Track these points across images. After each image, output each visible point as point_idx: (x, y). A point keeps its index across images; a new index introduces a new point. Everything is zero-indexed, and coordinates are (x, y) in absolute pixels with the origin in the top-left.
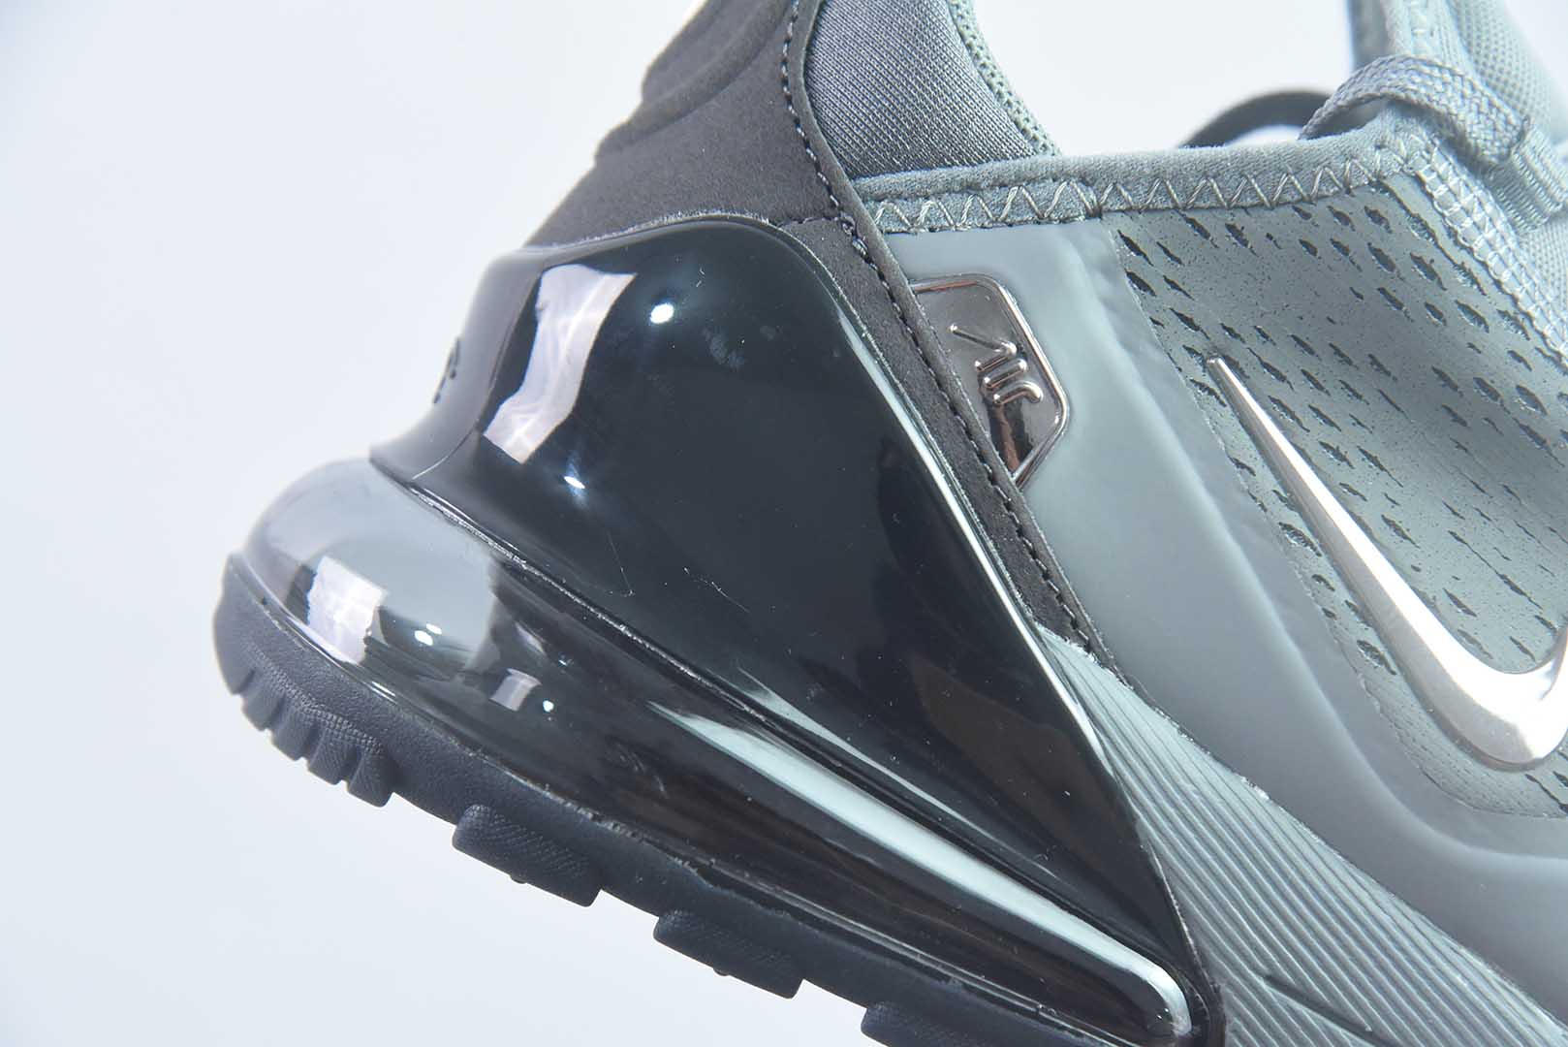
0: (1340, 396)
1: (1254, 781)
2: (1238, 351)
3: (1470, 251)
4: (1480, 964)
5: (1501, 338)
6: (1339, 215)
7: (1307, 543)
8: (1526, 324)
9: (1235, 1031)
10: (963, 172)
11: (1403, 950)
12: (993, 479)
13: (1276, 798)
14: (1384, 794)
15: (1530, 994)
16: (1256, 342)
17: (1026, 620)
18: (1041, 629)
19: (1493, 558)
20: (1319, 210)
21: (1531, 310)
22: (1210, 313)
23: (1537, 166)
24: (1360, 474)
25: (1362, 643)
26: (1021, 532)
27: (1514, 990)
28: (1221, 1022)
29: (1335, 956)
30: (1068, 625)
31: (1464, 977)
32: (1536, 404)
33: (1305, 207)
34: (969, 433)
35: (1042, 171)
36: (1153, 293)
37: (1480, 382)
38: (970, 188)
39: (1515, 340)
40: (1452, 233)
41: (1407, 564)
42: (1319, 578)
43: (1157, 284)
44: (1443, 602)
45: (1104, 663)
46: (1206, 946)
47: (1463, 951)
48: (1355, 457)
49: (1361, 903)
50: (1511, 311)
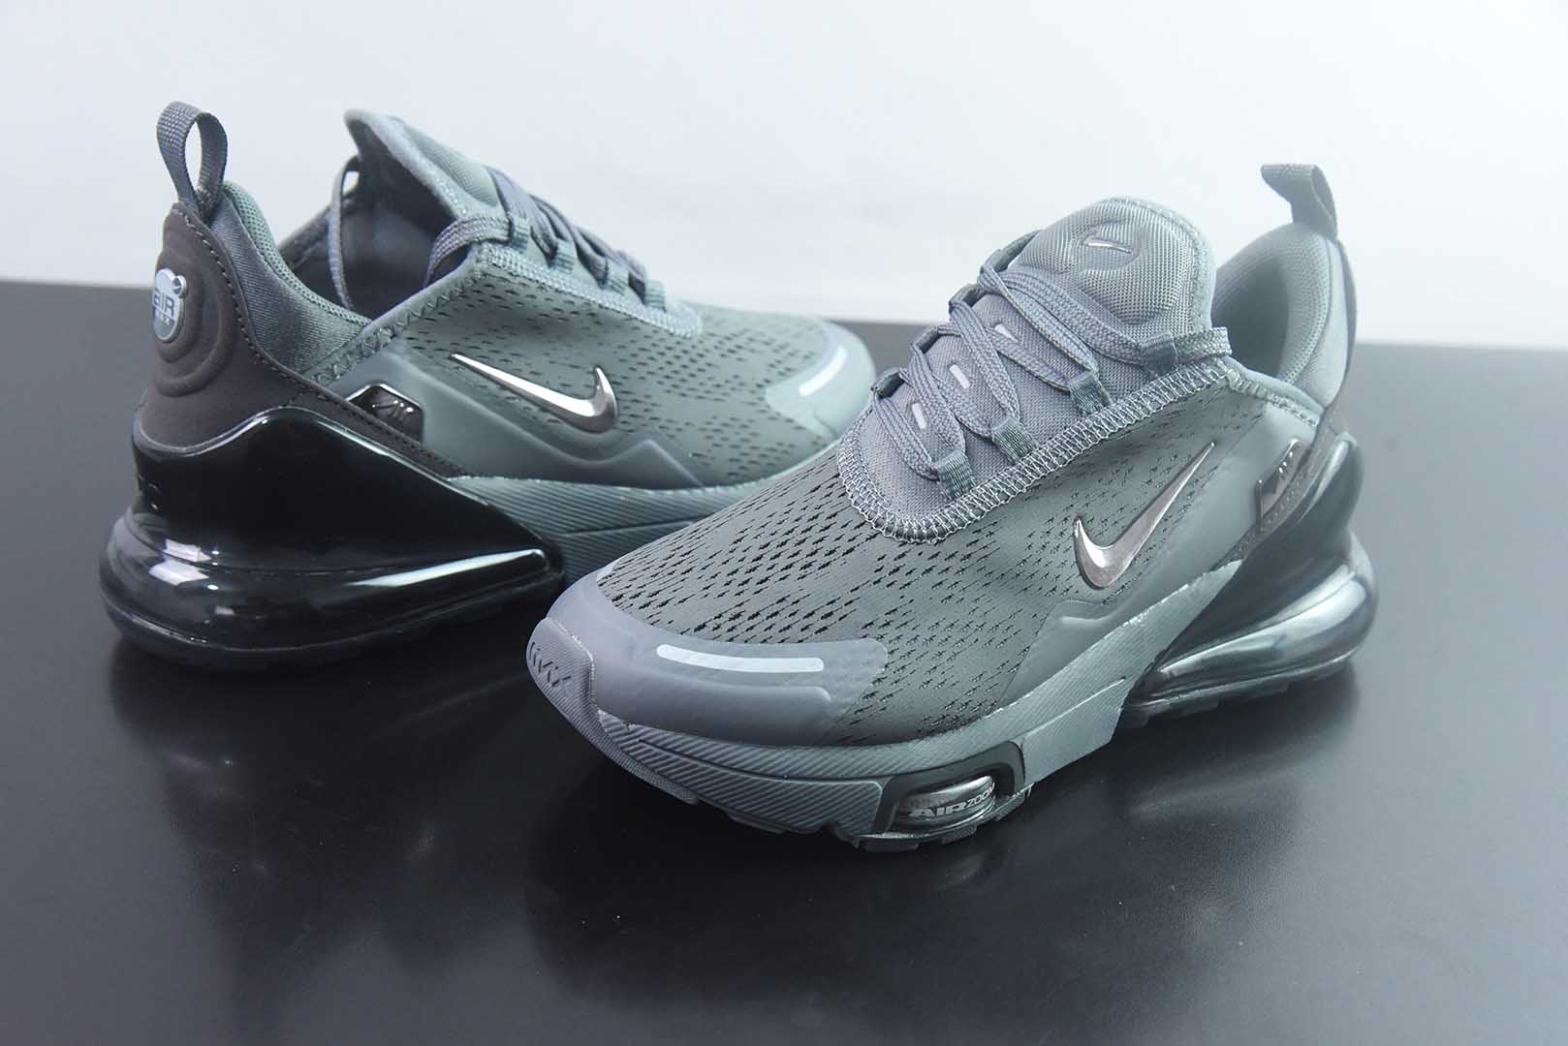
0: (498, 342)
1: (533, 478)
2: (459, 348)
3: (518, 275)
4: (624, 489)
5: (541, 296)
6: (477, 292)
11: (603, 500)
12: (413, 447)
13: (542, 478)
14: (576, 460)
15: (641, 487)
16: (464, 341)
17: (437, 478)
18: (449, 480)
19: (566, 361)
20: (469, 293)
21: (544, 281)
22: (445, 342)
24: (516, 362)
25: (550, 421)
26: (429, 456)
27: (637, 490)
28: (556, 549)
29: (584, 514)
30: (456, 473)
31: (623, 496)
32: (558, 310)
33: (464, 295)
35: (369, 335)
36: (424, 349)
37: (541, 314)
38: (346, 354)
40: (512, 275)
41: (544, 382)
42: (525, 408)
43: (425, 345)
44: (561, 389)
45: (472, 476)
46: (541, 531)
47: (619, 488)
49: (584, 494)
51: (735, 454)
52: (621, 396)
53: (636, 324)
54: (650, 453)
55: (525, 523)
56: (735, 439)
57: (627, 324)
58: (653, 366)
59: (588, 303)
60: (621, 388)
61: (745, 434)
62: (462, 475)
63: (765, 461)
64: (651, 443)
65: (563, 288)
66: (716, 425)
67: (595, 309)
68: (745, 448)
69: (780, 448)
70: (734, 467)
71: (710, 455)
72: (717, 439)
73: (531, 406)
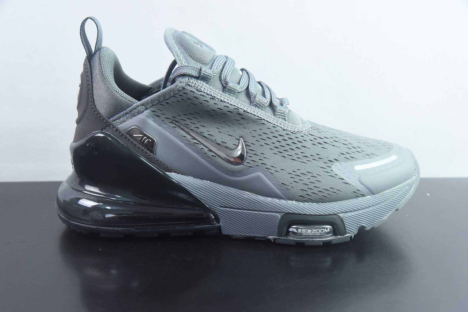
0: (194, 119)
1: (207, 180)
2: (177, 119)
3: (201, 91)
4: (247, 193)
5: (212, 102)
6: (180, 95)
7: (198, 144)
8: (215, 98)
9: (219, 216)
10: (124, 112)
11: (237, 196)
12: (150, 156)
14: (224, 175)
15: (256, 194)
16: (178, 117)
17: (161, 171)
18: (166, 173)
19: (226, 133)
20: (177, 96)
21: (214, 95)
22: (170, 116)
23: (206, 73)
26: (158, 161)
27: (253, 194)
28: (217, 215)
29: (228, 200)
30: (170, 171)
31: (246, 196)
32: (221, 109)
33: (175, 96)
34: (143, 150)
35: (135, 107)
36: (160, 117)
37: (212, 110)
38: (127, 113)
39: (214, 101)
40: (197, 90)
42: (202, 149)
43: (160, 115)
45: (178, 174)
46: (210, 206)
47: (245, 192)
48: (200, 127)
49: (228, 191)
50: (211, 97)
51: (305, 187)
52: (249, 151)
53: (263, 121)
54: (259, 178)
55: (200, 198)
56: (306, 181)
57: (258, 121)
58: (268, 141)
59: (238, 109)
60: (250, 148)
61: (313, 180)
62: (173, 172)
63: (321, 194)
64: (261, 174)
65: (226, 100)
66: (298, 173)
67: (241, 111)
68: (311, 186)
69: (331, 190)
70: (304, 194)
71: (291, 185)
72: (297, 179)
73: (205, 148)
